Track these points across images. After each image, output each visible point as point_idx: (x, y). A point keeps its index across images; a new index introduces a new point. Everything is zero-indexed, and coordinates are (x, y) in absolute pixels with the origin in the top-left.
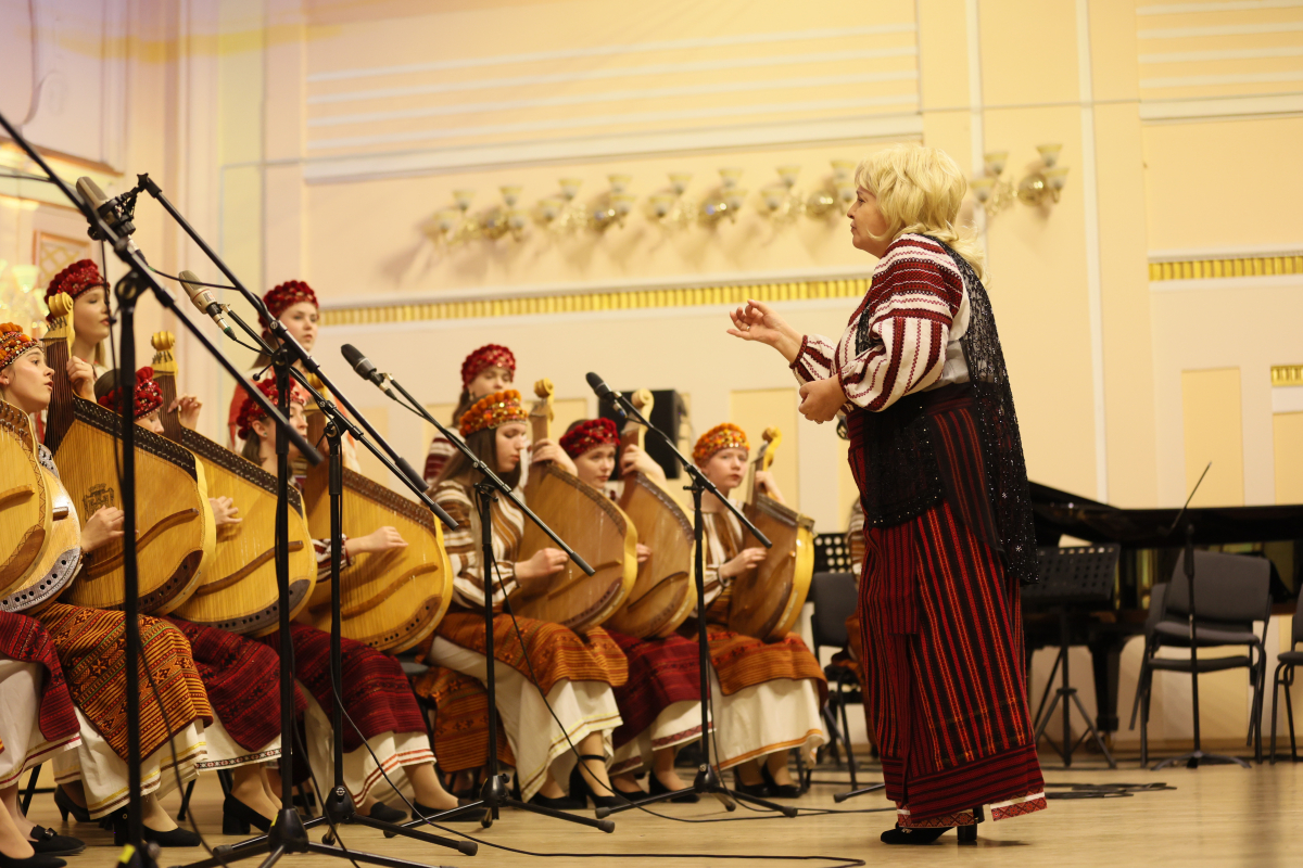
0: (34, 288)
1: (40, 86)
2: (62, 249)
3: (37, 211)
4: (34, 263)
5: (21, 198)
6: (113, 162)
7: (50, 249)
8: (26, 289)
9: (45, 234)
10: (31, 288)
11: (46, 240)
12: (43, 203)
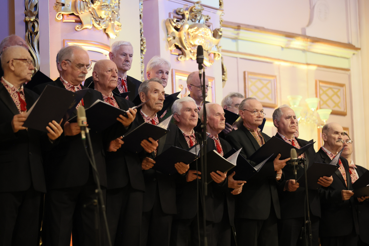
0: (317, 109)
1: (314, 7)
2: (330, 88)
3: (317, 70)
4: (317, 97)
5: (308, 64)
6: (354, 43)
7: (325, 89)
8: (313, 109)
9: (320, 81)
10: (315, 109)
11: (321, 84)
12: (319, 66)
